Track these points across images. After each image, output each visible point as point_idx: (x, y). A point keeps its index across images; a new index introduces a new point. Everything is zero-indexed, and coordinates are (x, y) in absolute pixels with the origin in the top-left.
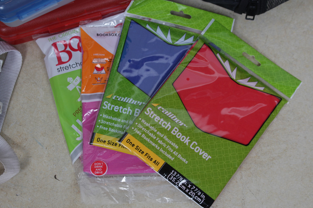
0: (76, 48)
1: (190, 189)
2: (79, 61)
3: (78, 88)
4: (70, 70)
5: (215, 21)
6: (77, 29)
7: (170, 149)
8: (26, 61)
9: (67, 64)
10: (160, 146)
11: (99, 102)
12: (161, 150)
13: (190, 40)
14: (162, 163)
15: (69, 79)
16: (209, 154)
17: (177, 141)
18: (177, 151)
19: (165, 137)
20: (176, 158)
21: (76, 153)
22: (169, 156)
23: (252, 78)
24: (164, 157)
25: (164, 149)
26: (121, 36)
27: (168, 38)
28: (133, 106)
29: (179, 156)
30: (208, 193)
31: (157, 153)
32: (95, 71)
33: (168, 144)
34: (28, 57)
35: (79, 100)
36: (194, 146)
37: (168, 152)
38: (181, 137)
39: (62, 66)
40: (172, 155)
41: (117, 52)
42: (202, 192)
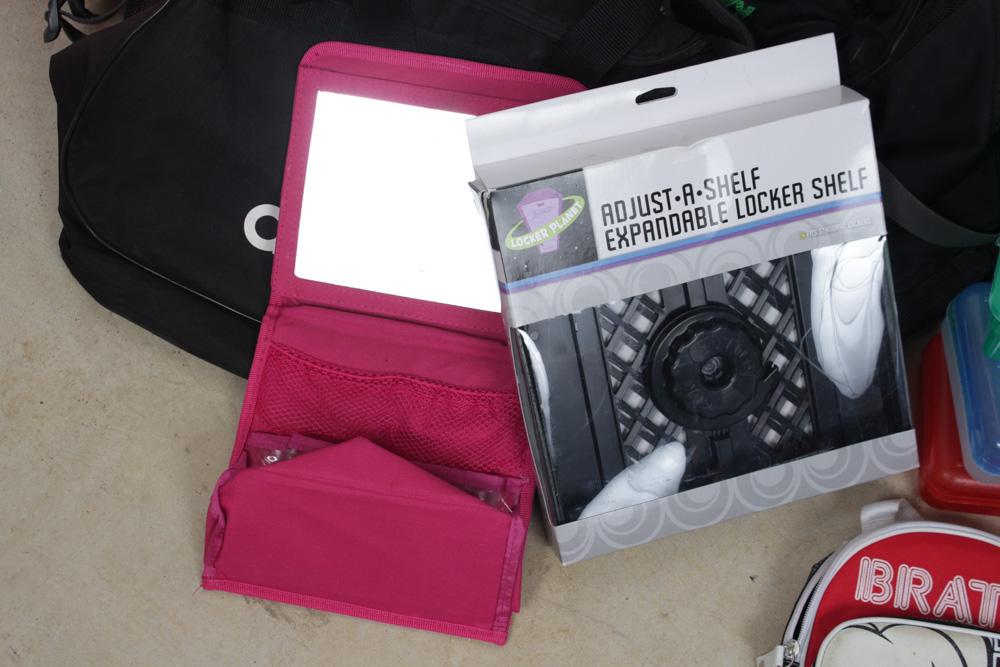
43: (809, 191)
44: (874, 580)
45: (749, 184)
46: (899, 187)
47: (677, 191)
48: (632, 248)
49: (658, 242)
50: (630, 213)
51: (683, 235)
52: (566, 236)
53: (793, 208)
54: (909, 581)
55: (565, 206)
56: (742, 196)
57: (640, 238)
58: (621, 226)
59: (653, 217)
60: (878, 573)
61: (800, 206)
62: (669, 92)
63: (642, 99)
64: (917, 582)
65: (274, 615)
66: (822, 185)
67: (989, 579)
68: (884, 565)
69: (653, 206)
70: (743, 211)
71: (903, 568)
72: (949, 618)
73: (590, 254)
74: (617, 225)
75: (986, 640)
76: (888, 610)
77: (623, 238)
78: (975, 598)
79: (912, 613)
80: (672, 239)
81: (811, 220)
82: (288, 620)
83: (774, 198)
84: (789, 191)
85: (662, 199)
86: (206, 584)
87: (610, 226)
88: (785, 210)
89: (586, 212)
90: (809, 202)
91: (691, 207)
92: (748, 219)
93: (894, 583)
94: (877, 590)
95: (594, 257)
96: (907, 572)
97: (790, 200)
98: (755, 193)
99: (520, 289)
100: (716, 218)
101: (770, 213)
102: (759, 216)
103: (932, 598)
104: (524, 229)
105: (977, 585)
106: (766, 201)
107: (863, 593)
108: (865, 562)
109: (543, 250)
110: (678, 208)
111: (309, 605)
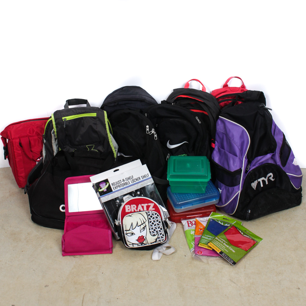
0: (194, 224)
1: (229, 259)
2: (195, 227)
3: (194, 234)
4: (191, 229)
5: (236, 222)
6: (195, 219)
7: (223, 248)
8: (177, 228)
9: (191, 227)
10: (219, 246)
11: (200, 237)
12: (220, 248)
13: (229, 225)
14: (220, 251)
15: (191, 231)
16: (235, 251)
17: (225, 246)
18: (225, 248)
19: (221, 245)
20: (224, 250)
21: (192, 250)
22: (222, 249)
23: (248, 236)
24: (221, 249)
25: (221, 248)
26: (208, 222)
27: (222, 224)
28: (211, 238)
29: (226, 250)
30: (234, 261)
31: (219, 248)
32: (199, 230)
33: (222, 246)
34: (178, 227)
35: (194, 237)
36: (230, 248)
37: (222, 248)
38: (226, 245)
39: (189, 227)
40: (223, 249)
41: (206, 226)
42: (232, 260)
43: (141, 178)
44: (128, 208)
45: (132, 178)
46: (155, 177)
47: (122, 180)
48: (117, 189)
49: (121, 188)
50: (116, 184)
51: (124, 187)
52: (107, 189)
53: (139, 181)
54: (133, 207)
55: (106, 184)
56: (131, 180)
57: (118, 188)
58: (115, 186)
59: (119, 184)
60: (128, 207)
61: (140, 180)
62: (118, 170)
63: (115, 171)
64: (134, 207)
65: (75, 257)
66: (143, 177)
67: (144, 203)
68: (129, 206)
69: (119, 183)
70: (132, 182)
71: (131, 205)
72: (140, 211)
73: (111, 191)
74: (114, 186)
75: (146, 212)
76: (131, 212)
77: (116, 188)
78: (143, 207)
79: (135, 212)
80: (123, 187)
81: (142, 182)
82: (77, 258)
83: (136, 180)
84: (138, 178)
85: (120, 181)
86: (63, 255)
87: (113, 186)
88: (138, 181)
89: (109, 185)
90: (142, 180)
91: (125, 182)
92: (133, 183)
93: (131, 208)
94: (129, 210)
95: (112, 191)
96: (132, 206)
97: (139, 180)
98: (133, 179)
99: (101, 197)
100: (128, 183)
101: (136, 182)
102: (135, 182)
103: (137, 209)
104: (101, 188)
105: (143, 205)
106: (135, 180)
107: (127, 211)
108: (126, 206)
109: (104, 191)
110: (123, 183)
111: (80, 255)
